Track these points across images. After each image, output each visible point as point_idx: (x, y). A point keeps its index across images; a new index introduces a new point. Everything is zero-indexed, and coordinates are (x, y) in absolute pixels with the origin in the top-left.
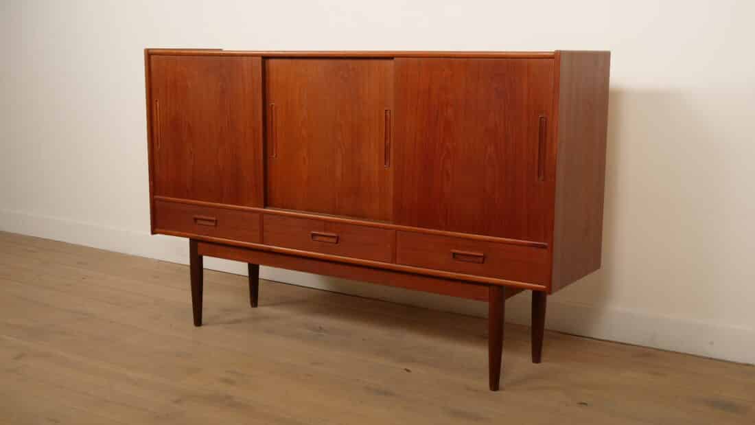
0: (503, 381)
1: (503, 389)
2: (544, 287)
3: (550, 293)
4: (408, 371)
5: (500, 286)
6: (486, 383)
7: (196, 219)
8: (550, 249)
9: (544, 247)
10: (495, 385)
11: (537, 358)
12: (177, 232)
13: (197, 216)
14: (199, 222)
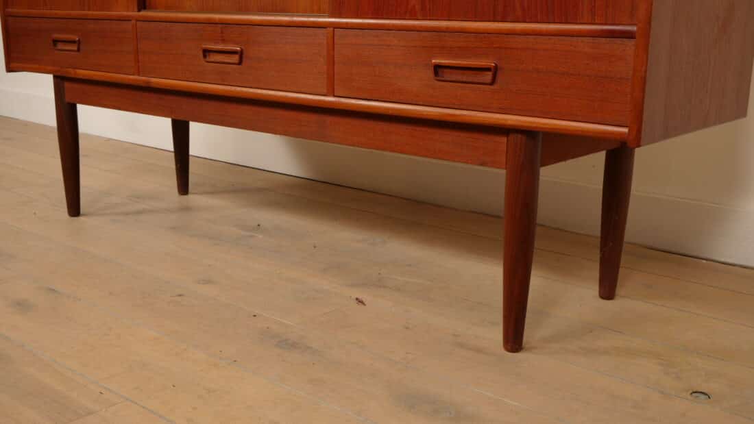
0: (530, 334)
1: (530, 349)
2: (625, 130)
3: (639, 146)
4: (360, 301)
5: (529, 133)
6: (496, 334)
7: (55, 42)
8: (643, 38)
9: (629, 35)
10: (514, 339)
11: (608, 290)
12: (37, 66)
13: (57, 36)
14: (60, 46)
